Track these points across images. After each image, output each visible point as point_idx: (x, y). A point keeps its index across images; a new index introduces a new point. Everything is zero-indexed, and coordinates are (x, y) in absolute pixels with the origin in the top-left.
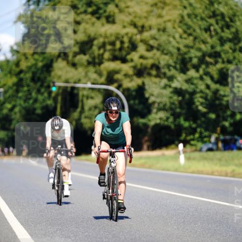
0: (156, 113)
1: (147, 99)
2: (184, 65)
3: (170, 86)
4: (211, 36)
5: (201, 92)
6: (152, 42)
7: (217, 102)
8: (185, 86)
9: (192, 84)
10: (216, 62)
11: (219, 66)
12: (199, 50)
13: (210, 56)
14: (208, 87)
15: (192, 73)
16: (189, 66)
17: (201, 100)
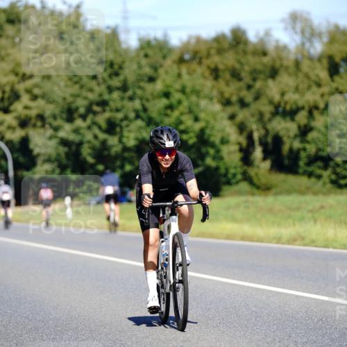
0: (42, 166)
1: (31, 151)
2: (70, 114)
3: (56, 137)
4: (99, 84)
5: (89, 142)
6: (36, 91)
7: (106, 153)
8: (72, 137)
9: (79, 134)
10: (104, 111)
11: (107, 115)
12: (86, 98)
13: (98, 104)
14: (96, 137)
15: (79, 122)
16: (76, 115)
17: (89, 151)
